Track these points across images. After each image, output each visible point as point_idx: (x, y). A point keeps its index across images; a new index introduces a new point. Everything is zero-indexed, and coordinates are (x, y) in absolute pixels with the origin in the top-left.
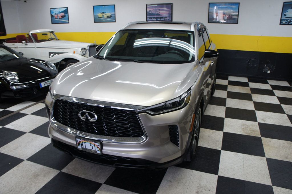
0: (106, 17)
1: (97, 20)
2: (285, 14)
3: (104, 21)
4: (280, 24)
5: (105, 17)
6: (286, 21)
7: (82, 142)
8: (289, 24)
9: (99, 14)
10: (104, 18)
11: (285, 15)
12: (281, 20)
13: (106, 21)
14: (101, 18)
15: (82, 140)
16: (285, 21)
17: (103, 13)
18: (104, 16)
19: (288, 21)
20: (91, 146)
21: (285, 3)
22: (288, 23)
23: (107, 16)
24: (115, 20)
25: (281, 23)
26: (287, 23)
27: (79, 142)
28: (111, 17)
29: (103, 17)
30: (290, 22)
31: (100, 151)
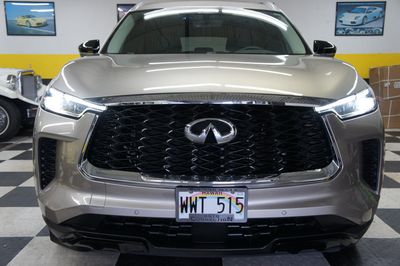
2: (341, 19)
4: (336, 35)
6: (343, 31)
7: (193, 200)
11: (341, 21)
12: (336, 29)
15: (195, 193)
16: (341, 30)
19: (346, 29)
20: (219, 204)
21: (339, 4)
26: (345, 34)
27: (184, 199)
30: (348, 31)
31: (243, 212)
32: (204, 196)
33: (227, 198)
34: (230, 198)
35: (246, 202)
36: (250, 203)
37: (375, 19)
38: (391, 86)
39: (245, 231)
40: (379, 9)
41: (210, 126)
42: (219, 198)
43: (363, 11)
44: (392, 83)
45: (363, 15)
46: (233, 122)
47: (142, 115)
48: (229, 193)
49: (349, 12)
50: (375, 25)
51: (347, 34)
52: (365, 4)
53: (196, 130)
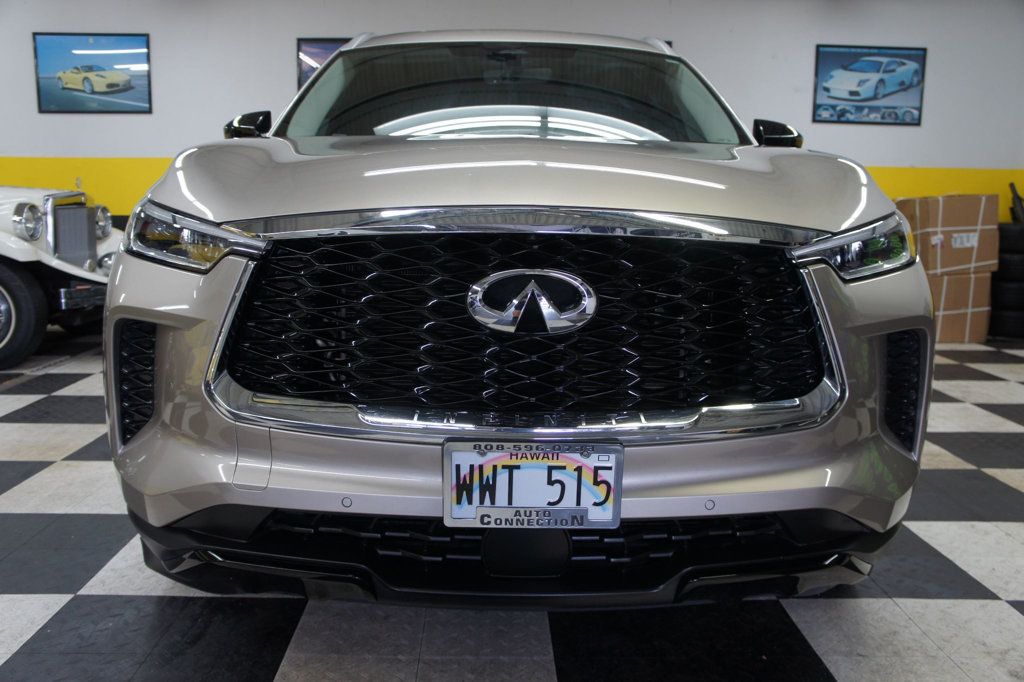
0: (104, 89)
1: (53, 101)
2: (826, 85)
3: (94, 106)
4: (815, 120)
5: (97, 89)
6: (831, 111)
7: (488, 472)
8: (843, 119)
9: (68, 72)
10: (93, 92)
11: (827, 90)
12: (816, 107)
13: (100, 108)
14: (76, 93)
15: (491, 455)
16: (827, 109)
17: (90, 69)
18: (92, 85)
19: (838, 108)
20: (551, 482)
21: (821, 49)
22: (839, 117)
23: (110, 86)
24: (150, 102)
25: (818, 118)
26: (835, 118)
27: (465, 471)
28: (127, 88)
29: (88, 88)
30: (843, 112)
31: (610, 504)
32: (514, 462)
33: (571, 468)
34: (579, 469)
35: (619, 477)
36: (628, 481)
37: (904, 87)
38: (946, 244)
39: (612, 550)
40: (912, 66)
41: (532, 287)
42: (550, 469)
43: (877, 67)
44: (948, 236)
45: (874, 77)
46: (587, 279)
47: (362, 261)
48: (577, 456)
49: (845, 68)
50: (903, 102)
51: (840, 118)
52: (881, 50)
53: (496, 299)
